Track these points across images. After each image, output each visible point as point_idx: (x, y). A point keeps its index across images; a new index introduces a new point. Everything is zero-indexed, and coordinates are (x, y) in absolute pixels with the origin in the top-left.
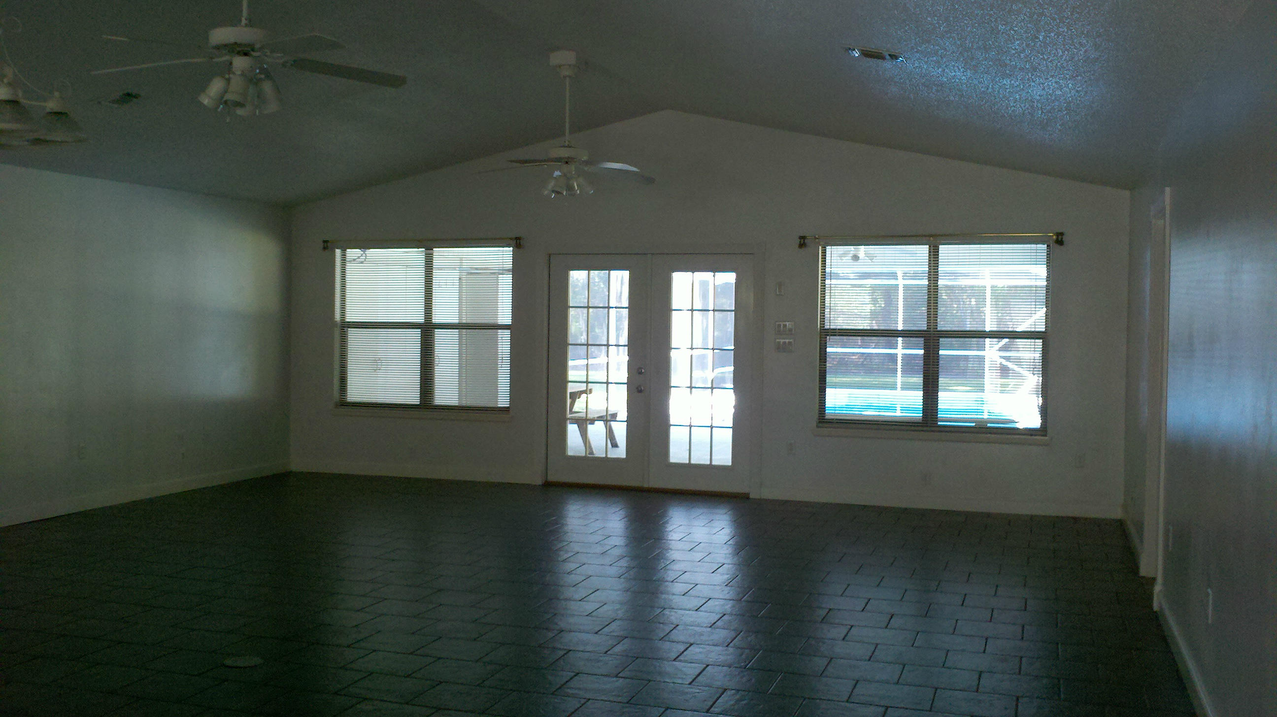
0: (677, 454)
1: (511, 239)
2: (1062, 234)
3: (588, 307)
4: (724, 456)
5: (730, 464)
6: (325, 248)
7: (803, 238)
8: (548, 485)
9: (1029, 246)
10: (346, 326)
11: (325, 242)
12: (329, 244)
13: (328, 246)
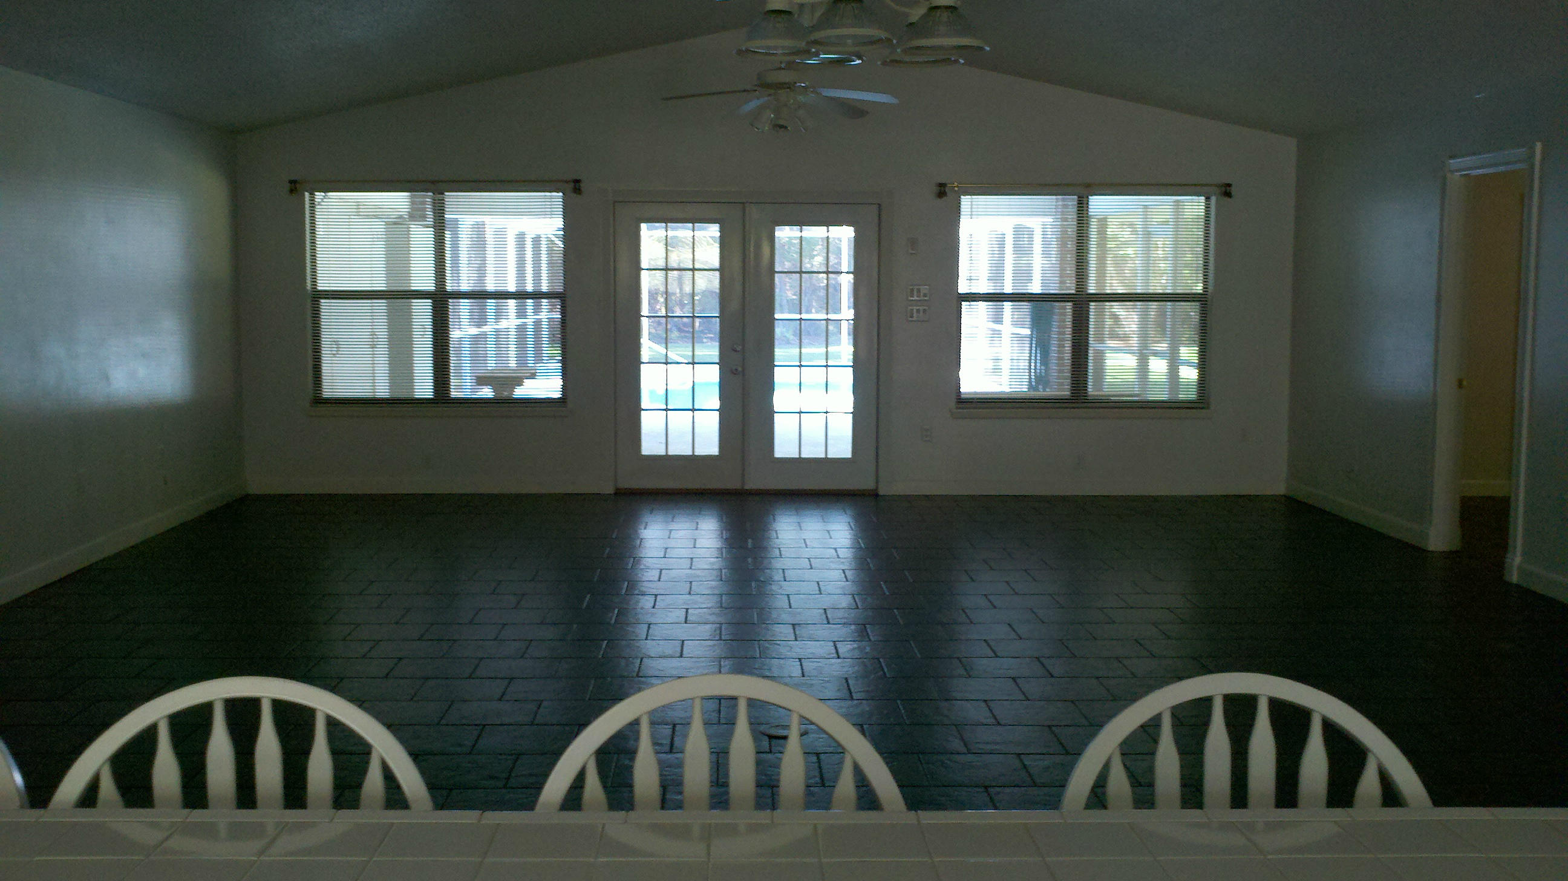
0: (785, 446)
1: (567, 182)
2: (1229, 185)
3: (667, 269)
4: (842, 447)
5: (849, 455)
6: (291, 191)
7: (942, 185)
8: (620, 493)
9: (1190, 197)
10: (318, 296)
11: (291, 182)
12: (298, 186)
13: (295, 187)
